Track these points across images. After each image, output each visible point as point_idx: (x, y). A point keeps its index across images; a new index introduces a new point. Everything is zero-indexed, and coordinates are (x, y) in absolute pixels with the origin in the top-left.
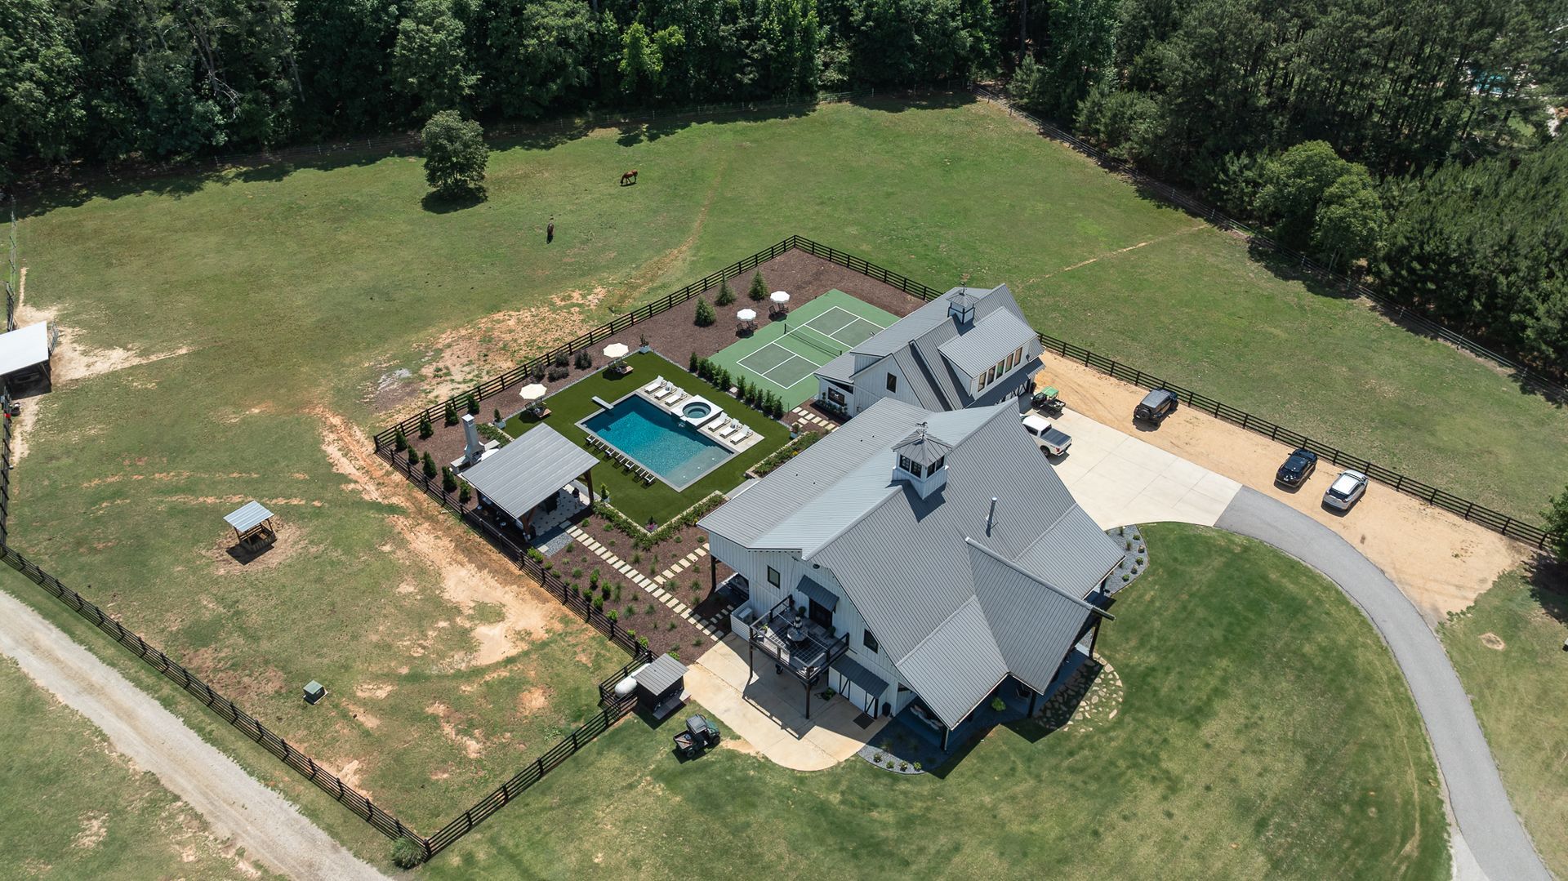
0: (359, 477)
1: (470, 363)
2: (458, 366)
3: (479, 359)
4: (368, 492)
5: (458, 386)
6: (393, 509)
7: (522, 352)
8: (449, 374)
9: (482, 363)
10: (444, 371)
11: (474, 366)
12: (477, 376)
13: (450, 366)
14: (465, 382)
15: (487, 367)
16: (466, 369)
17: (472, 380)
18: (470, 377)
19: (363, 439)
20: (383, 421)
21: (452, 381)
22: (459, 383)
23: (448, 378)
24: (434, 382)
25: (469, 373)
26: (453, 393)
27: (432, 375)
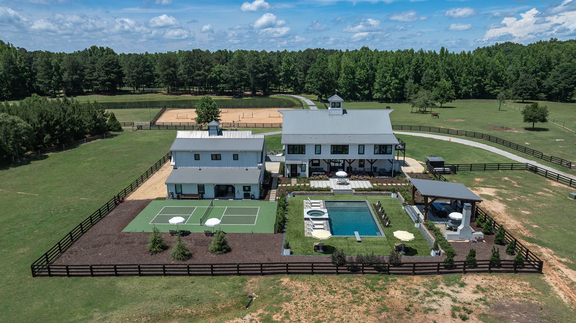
0: (557, 264)
1: (427, 311)
2: (441, 313)
3: (416, 310)
4: (549, 253)
5: (451, 293)
6: (530, 240)
7: (372, 296)
8: (455, 309)
9: (416, 305)
10: (457, 314)
11: (425, 305)
12: (428, 295)
13: (449, 317)
14: (443, 295)
15: (415, 299)
16: (434, 306)
17: (436, 293)
18: (435, 297)
19: (554, 287)
20: (534, 294)
21: (454, 300)
22: (449, 295)
23: (457, 305)
24: (473, 307)
25: (434, 301)
26: (459, 289)
27: (472, 316)
